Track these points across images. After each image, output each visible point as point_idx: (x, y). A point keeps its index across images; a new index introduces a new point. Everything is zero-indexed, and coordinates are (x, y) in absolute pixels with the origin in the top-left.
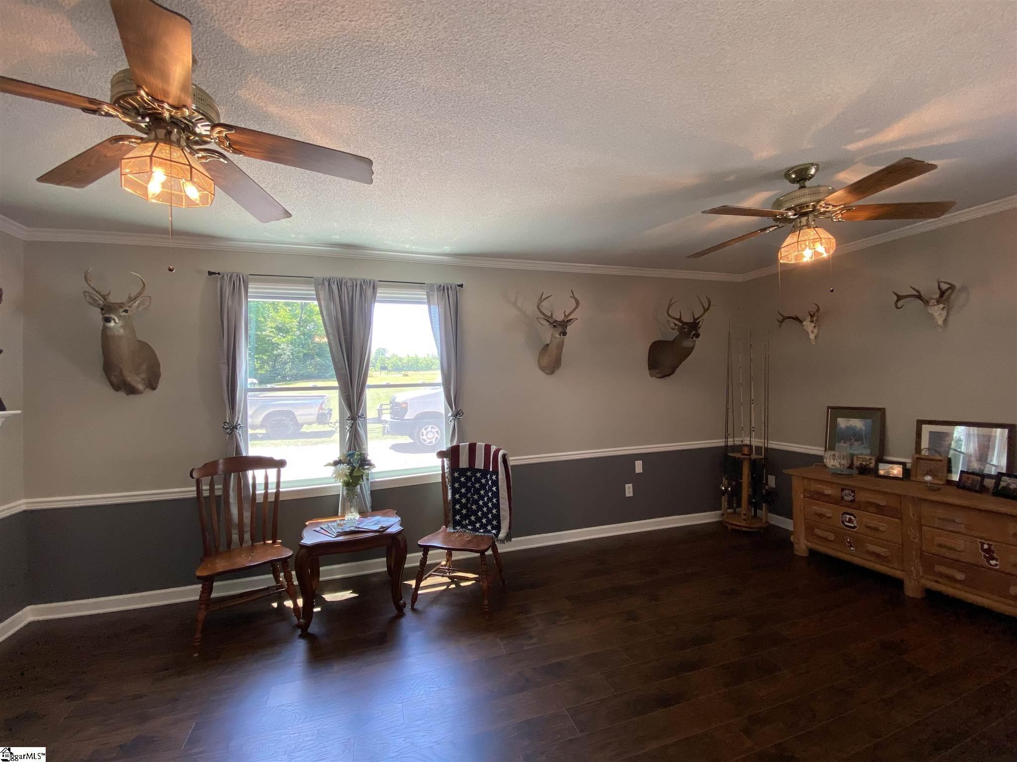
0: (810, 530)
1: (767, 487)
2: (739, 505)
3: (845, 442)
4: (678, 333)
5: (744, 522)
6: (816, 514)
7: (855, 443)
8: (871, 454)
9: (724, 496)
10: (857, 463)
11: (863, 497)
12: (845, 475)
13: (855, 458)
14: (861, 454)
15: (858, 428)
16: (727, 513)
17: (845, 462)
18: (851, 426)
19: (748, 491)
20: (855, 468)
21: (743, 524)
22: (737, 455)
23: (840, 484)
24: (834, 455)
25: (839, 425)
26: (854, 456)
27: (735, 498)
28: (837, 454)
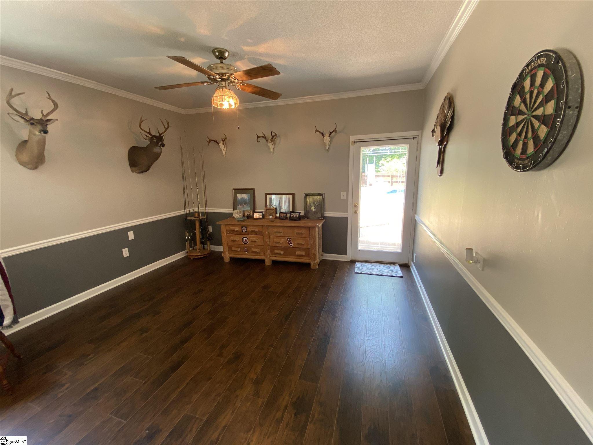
0: (230, 248)
1: (208, 233)
2: (195, 244)
3: (241, 205)
4: (149, 142)
5: (199, 253)
6: (232, 240)
7: (245, 205)
8: (251, 210)
9: (187, 242)
10: (246, 214)
11: (250, 229)
12: (242, 220)
13: (245, 212)
14: (247, 210)
15: (245, 198)
16: (190, 251)
17: (242, 215)
18: (243, 197)
19: (200, 236)
20: (245, 217)
21: (199, 254)
22: (192, 218)
23: (241, 225)
24: (237, 212)
25: (238, 198)
26: (245, 211)
27: (193, 242)
28: (238, 211)
